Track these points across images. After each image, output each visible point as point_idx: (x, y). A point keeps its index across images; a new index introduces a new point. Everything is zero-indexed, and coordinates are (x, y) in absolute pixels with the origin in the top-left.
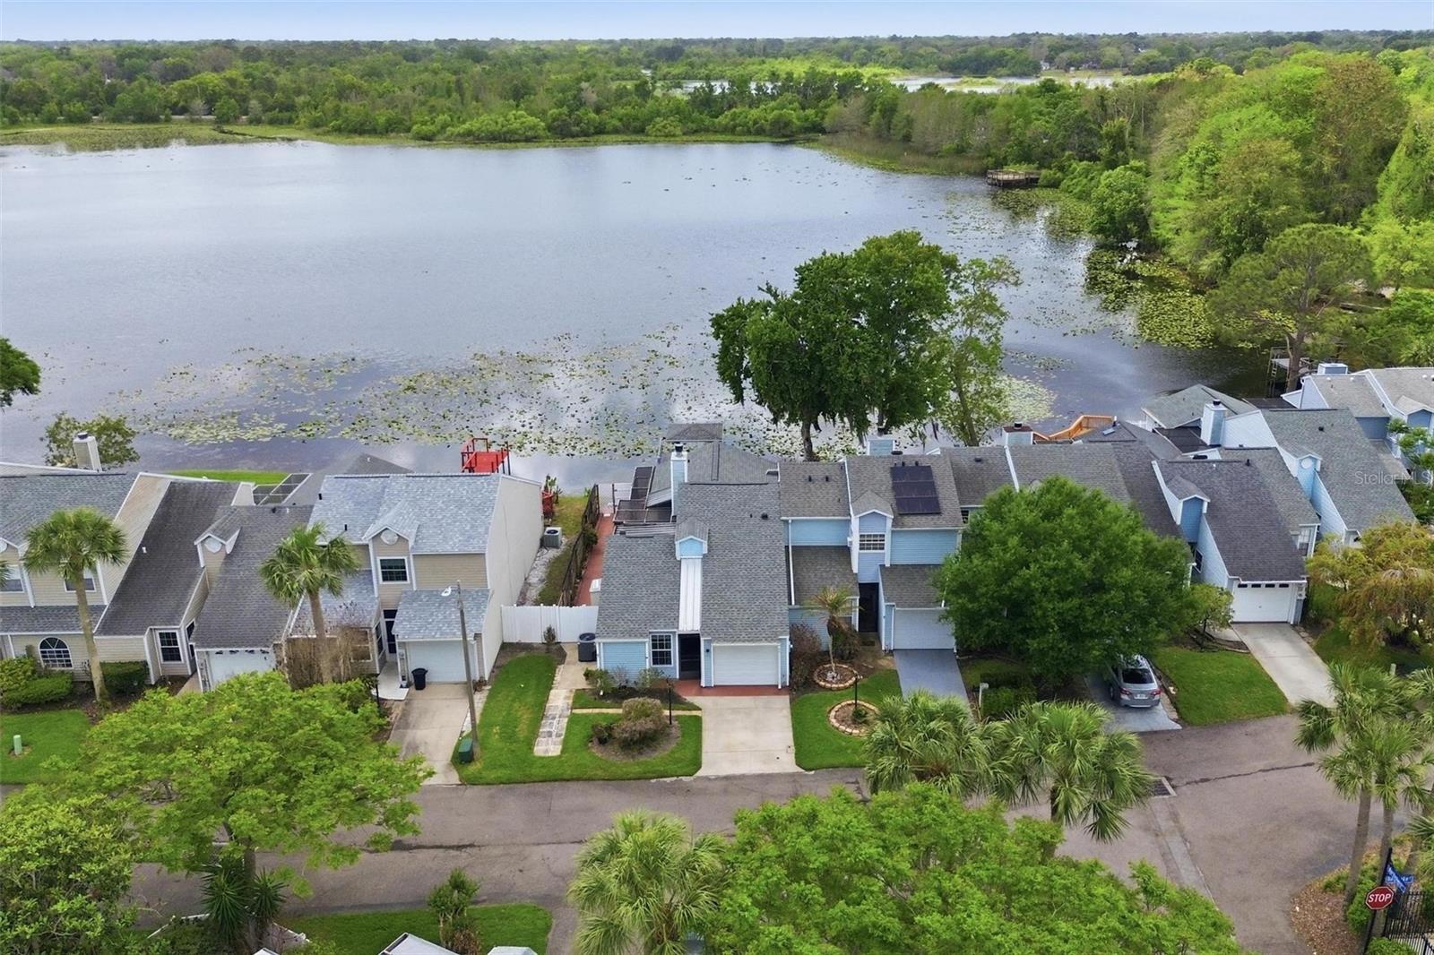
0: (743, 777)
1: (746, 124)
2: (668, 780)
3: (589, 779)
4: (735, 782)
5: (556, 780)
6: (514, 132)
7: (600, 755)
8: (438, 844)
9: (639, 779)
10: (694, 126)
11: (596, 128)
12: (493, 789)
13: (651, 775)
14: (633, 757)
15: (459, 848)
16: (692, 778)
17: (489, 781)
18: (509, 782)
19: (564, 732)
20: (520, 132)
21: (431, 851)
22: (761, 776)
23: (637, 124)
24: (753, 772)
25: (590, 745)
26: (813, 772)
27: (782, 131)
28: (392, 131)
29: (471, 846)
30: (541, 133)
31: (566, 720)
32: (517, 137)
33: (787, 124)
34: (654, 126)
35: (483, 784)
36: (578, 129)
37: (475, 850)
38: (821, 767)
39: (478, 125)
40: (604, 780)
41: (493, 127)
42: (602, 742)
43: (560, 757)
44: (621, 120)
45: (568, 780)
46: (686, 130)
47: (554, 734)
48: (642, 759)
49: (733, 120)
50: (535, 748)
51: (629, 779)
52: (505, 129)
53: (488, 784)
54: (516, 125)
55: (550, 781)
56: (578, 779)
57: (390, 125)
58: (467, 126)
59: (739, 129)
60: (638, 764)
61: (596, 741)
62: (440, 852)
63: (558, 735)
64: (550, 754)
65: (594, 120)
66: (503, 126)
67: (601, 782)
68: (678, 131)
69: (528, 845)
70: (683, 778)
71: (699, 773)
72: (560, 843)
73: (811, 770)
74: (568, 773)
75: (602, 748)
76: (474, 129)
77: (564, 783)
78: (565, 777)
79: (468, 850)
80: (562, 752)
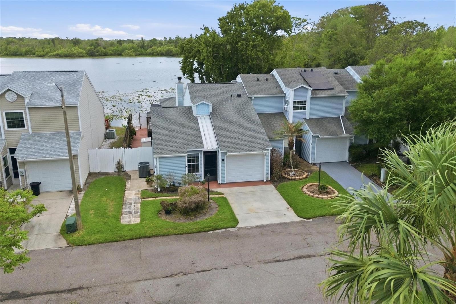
0: (268, 226)
1: (157, 52)
2: (220, 231)
3: (164, 235)
4: (265, 229)
5: (140, 238)
6: (74, 54)
7: (169, 220)
8: (51, 290)
9: (199, 232)
10: (139, 53)
11: (104, 53)
12: (94, 248)
13: (207, 229)
14: (192, 220)
15: (70, 291)
16: (236, 229)
17: (90, 242)
18: (107, 241)
19: (139, 211)
20: (77, 54)
21: (45, 296)
22: (280, 224)
23: (119, 52)
24: (274, 223)
25: (160, 215)
26: (311, 220)
27: (170, 54)
28: (28, 54)
29: (80, 288)
30: (84, 55)
31: (139, 204)
32: (75, 56)
33: (171, 52)
34: (125, 53)
35: (86, 245)
36: (98, 53)
37: (84, 292)
38: (315, 217)
39: (61, 52)
40: (175, 234)
41: (66, 53)
42: (168, 212)
43: (141, 223)
44: (113, 51)
45: (150, 237)
46: (136, 54)
47: (133, 212)
48: (198, 220)
49: (152, 51)
50: (122, 221)
51: (193, 233)
52: (71, 53)
53: (89, 244)
54: (75, 52)
55: (136, 239)
56: (157, 236)
57: (27, 52)
58: (57, 52)
59: (154, 54)
60: (197, 223)
61: (163, 212)
62: (53, 297)
63: (136, 213)
64: (133, 223)
65: (103, 51)
66: (70, 52)
67: (174, 236)
68: (134, 54)
69: (129, 282)
70: (230, 229)
71: (239, 226)
72: (155, 278)
73: (309, 219)
74: (149, 233)
75: (168, 216)
76: (59, 53)
77: (147, 239)
78: (147, 235)
79: (78, 292)
80: (141, 221)
